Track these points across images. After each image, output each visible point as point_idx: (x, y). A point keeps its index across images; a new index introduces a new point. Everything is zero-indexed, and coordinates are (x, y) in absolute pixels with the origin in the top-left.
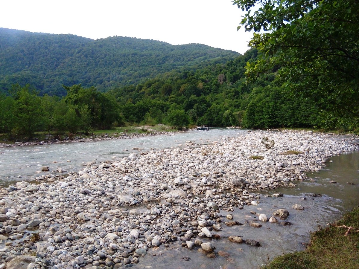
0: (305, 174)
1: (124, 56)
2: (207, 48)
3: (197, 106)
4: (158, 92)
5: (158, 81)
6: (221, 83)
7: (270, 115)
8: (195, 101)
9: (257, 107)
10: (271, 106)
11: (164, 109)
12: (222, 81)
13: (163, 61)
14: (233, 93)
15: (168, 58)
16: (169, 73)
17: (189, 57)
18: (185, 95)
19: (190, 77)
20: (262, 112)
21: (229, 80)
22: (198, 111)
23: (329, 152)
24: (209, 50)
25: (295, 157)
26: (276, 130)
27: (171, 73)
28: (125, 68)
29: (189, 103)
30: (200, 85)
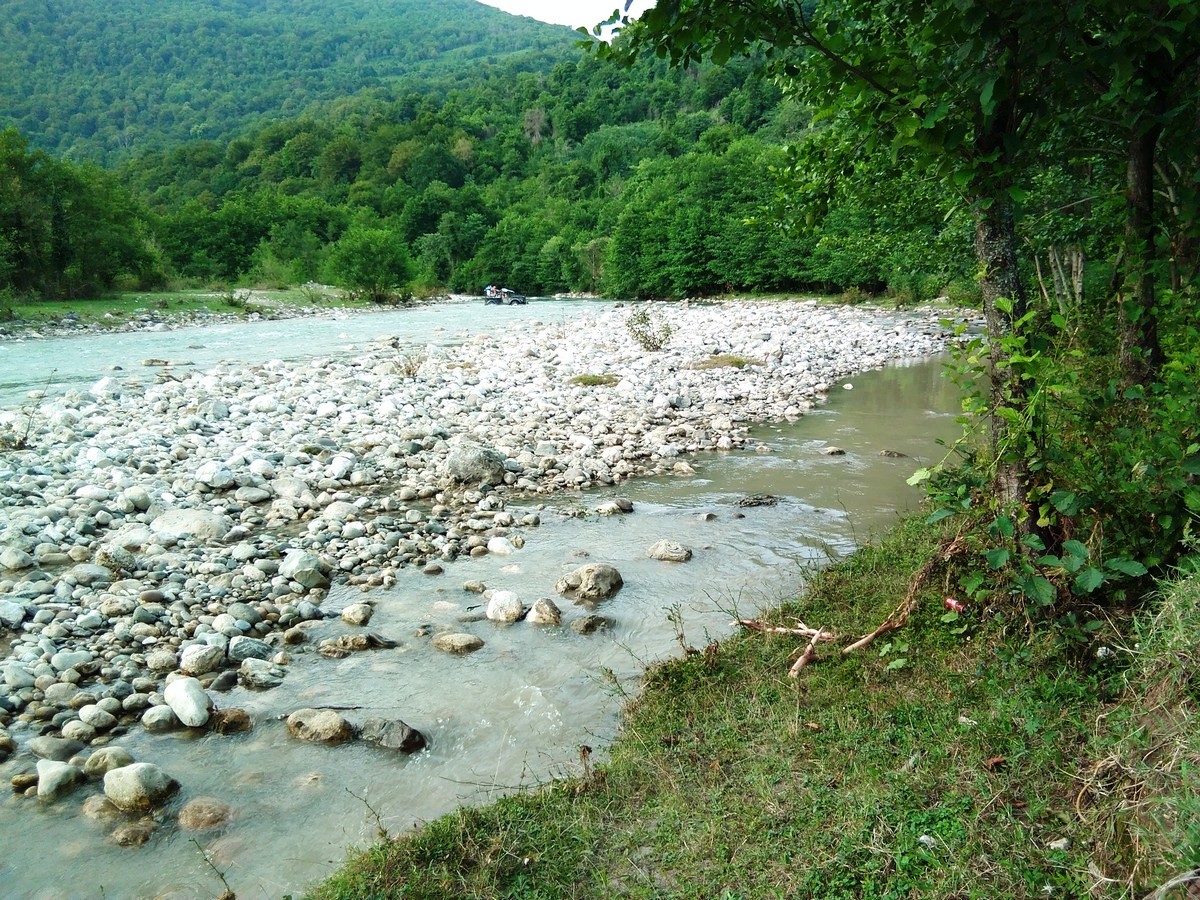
0: (745, 429)
1: (176, 30)
2: (487, 16)
3: (451, 221)
4: (309, 168)
5: (309, 127)
6: (535, 140)
7: (689, 250)
8: (445, 204)
9: (647, 224)
10: (691, 221)
11: (326, 228)
12: (537, 133)
13: (326, 56)
14: (575, 178)
15: (346, 46)
16: (352, 101)
17: (422, 45)
18: (408, 181)
19: (423, 115)
20: (665, 240)
21: (562, 131)
22: (456, 240)
23: (851, 358)
24: (492, 23)
25: (733, 376)
26: (708, 300)
27: (356, 99)
28: (180, 75)
29: (421, 210)
30: (462, 147)
